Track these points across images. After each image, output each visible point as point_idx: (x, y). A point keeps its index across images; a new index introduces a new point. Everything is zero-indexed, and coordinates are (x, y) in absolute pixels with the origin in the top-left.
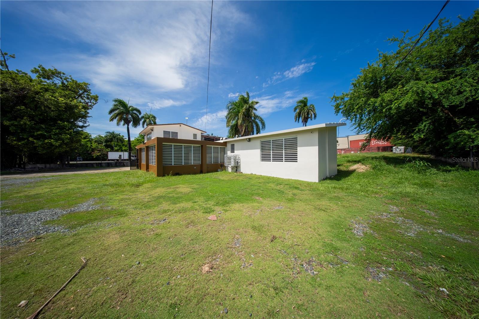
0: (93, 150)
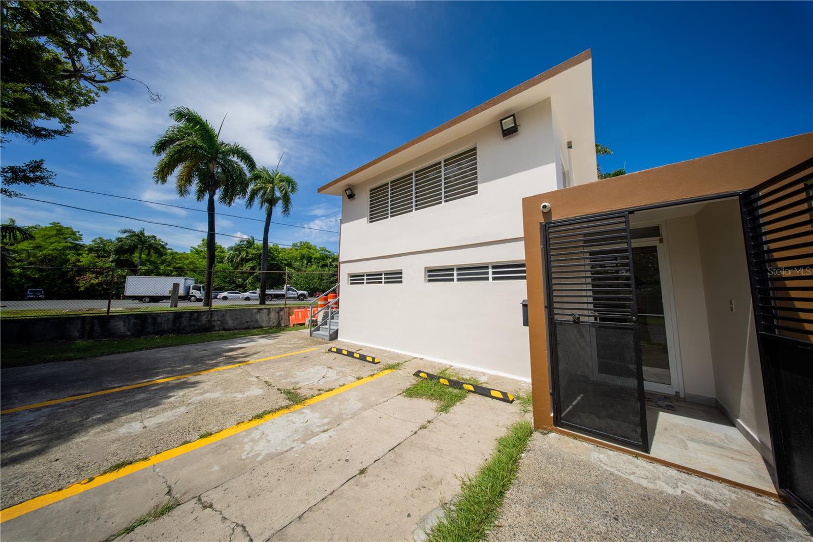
0: (81, 271)
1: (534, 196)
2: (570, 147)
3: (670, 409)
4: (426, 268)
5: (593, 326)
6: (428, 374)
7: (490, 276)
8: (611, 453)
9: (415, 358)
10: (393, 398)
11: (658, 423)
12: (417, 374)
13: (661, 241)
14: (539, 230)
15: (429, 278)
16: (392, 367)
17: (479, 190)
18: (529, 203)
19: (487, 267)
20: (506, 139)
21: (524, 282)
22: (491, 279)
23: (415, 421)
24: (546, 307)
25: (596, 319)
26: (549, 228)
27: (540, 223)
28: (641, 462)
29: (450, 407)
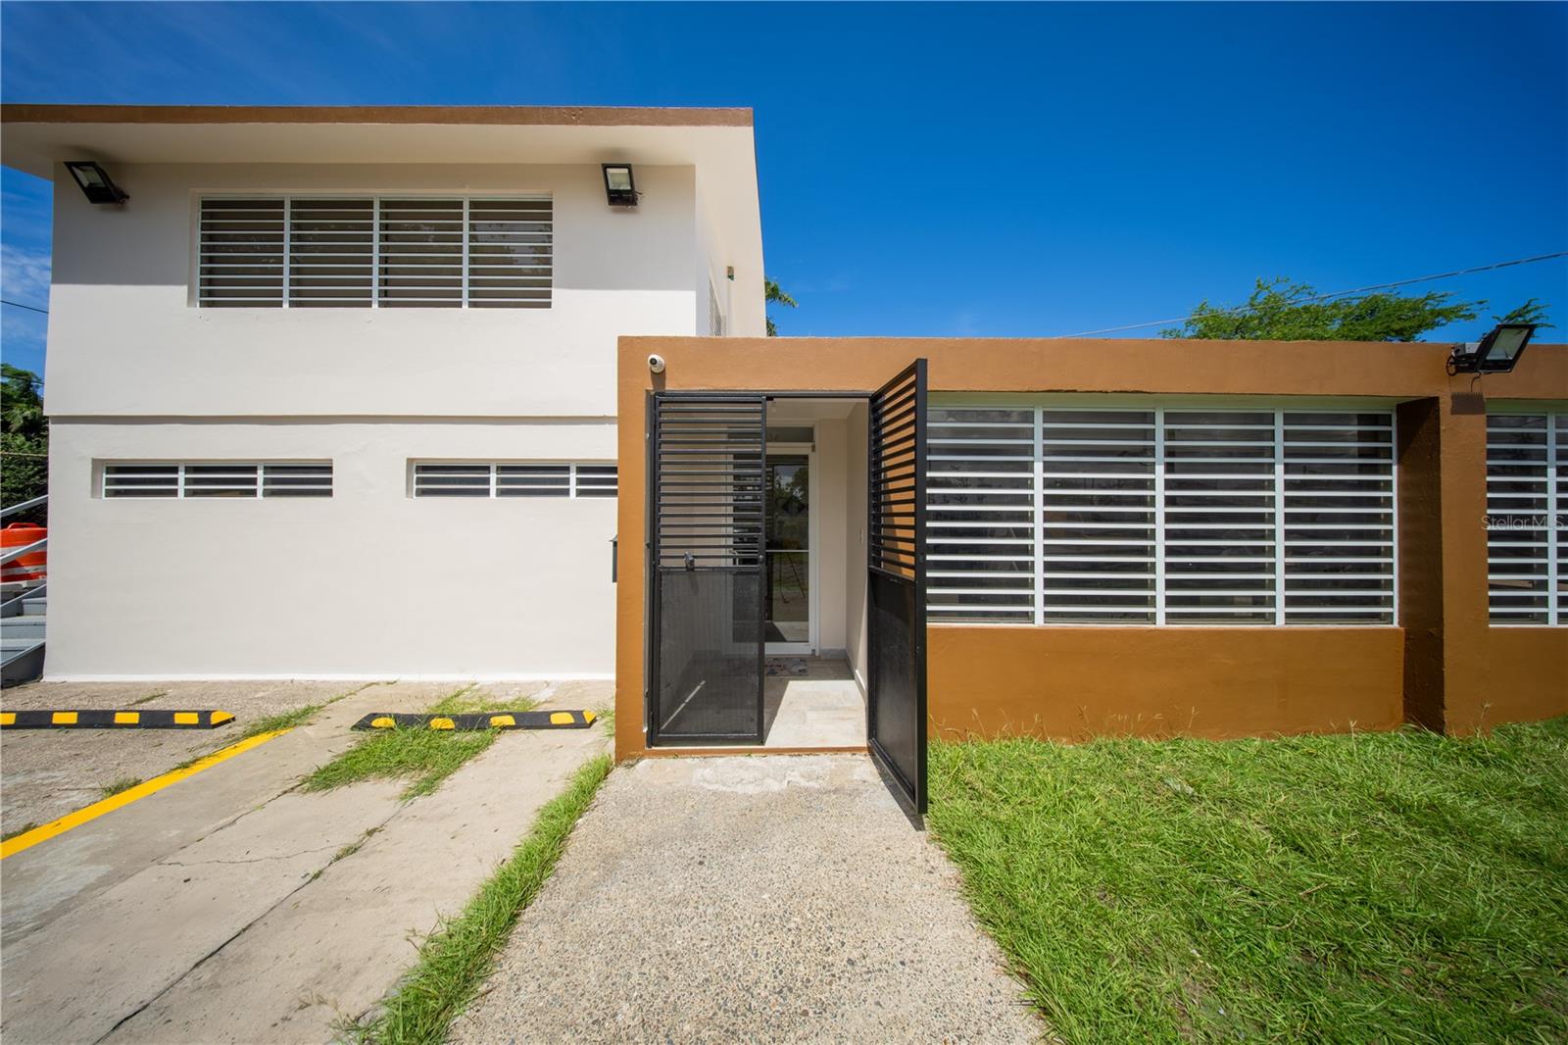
1: (638, 338)
2: (731, 277)
3: (802, 675)
4: (410, 461)
5: (731, 572)
6: (397, 717)
7: (573, 487)
8: (720, 761)
9: (372, 684)
10: (262, 807)
11: (784, 698)
12: (364, 725)
13: (813, 448)
14: (644, 404)
15: (421, 486)
16: (274, 725)
17: (554, 299)
18: (629, 347)
19: (567, 469)
20: (615, 211)
21: (615, 500)
22: (573, 493)
23: (329, 844)
24: (648, 545)
25: (734, 563)
26: (661, 402)
27: (647, 391)
28: (755, 761)
29: (443, 779)
